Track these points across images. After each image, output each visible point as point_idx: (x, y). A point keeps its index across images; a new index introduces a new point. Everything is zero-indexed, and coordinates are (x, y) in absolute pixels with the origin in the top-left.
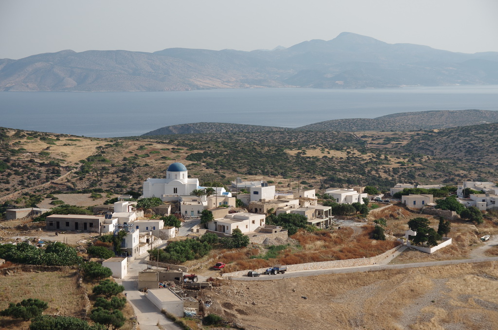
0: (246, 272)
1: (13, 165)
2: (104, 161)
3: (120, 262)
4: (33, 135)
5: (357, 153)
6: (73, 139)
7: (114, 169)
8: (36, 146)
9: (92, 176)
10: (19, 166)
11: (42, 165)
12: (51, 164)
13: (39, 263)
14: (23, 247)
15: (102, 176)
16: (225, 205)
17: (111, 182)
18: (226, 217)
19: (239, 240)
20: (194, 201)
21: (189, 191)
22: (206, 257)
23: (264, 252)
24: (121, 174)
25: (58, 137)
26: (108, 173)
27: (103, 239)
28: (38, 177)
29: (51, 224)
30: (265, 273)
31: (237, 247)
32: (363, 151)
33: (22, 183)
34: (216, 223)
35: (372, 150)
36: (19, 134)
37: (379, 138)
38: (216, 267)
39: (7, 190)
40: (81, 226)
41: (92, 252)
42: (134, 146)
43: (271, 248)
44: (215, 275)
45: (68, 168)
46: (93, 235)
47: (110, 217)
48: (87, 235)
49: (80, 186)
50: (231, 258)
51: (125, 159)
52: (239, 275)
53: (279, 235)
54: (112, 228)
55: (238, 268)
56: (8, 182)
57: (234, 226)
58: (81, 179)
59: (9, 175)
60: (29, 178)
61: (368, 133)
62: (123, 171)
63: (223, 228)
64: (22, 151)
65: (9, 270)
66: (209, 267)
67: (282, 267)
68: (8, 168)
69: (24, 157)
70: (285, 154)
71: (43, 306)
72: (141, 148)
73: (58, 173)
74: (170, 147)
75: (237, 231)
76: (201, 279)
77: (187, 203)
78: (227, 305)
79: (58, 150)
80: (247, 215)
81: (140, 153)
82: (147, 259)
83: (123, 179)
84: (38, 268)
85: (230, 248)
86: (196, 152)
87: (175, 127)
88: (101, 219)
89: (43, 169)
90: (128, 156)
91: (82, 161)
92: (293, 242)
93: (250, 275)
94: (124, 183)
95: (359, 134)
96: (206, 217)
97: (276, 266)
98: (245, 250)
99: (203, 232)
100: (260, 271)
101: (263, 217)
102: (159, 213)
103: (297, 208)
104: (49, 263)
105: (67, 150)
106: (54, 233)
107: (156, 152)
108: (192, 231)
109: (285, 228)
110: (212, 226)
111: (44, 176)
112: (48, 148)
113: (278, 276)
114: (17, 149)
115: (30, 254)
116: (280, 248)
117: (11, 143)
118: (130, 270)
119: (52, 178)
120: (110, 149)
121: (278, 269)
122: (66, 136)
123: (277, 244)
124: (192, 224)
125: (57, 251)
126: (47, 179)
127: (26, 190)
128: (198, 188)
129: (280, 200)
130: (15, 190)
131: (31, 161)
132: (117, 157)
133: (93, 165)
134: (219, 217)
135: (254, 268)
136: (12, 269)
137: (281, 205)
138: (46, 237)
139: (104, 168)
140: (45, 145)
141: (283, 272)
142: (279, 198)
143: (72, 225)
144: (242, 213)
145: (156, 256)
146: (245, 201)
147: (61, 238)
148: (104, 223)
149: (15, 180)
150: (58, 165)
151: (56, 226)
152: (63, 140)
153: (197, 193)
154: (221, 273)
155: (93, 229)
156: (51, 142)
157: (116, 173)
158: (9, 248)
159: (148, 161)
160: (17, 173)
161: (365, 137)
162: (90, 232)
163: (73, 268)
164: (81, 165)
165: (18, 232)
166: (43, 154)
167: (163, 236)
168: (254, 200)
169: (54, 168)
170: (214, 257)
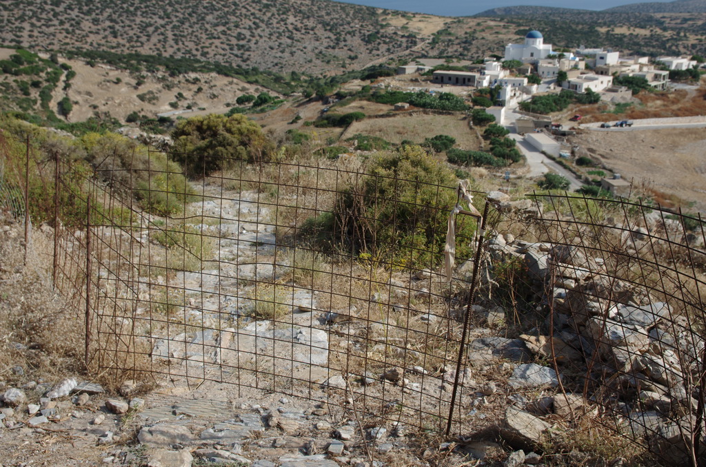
0: (600, 124)
1: (382, 36)
2: (450, 34)
3: (500, 111)
4: (396, 13)
5: (659, 31)
6: (426, 16)
7: (458, 41)
8: (398, 22)
9: (441, 46)
10: (386, 37)
11: (403, 36)
12: (408, 37)
13: (435, 108)
14: (421, 95)
15: (448, 46)
16: (576, 67)
17: (456, 51)
18: (578, 78)
19: (591, 97)
20: (550, 63)
21: (543, 55)
22: (565, 110)
23: (612, 108)
24: (463, 45)
25: (414, 15)
26: (452, 44)
27: (481, 91)
28: (400, 46)
29: (437, 78)
30: (614, 126)
31: (590, 102)
32: (665, 29)
33: (388, 50)
34: (569, 82)
35: (672, 29)
36: (385, 12)
37: (676, 18)
38: (574, 119)
39: (378, 55)
40: (461, 81)
41: (475, 102)
42: (473, 23)
43: (618, 105)
44: (574, 124)
45: (423, 40)
46: (470, 88)
47: (484, 74)
48: (465, 88)
49: (431, 53)
50: (585, 112)
51: (466, 33)
52: (595, 126)
53: (625, 94)
54: (485, 84)
55: (593, 120)
56: (378, 50)
57: (585, 85)
58: (432, 48)
59: (379, 44)
60: (393, 46)
61: (666, 14)
62: (465, 42)
63: (575, 87)
64: (388, 25)
65: (413, 112)
66: (569, 118)
67: (629, 121)
68: (378, 38)
69: (390, 30)
70: (597, 31)
71: (452, 141)
72: (479, 24)
73: (415, 43)
74: (502, 24)
75: (588, 90)
76: (565, 127)
77: (544, 64)
78: (591, 150)
79: (415, 25)
80: (596, 76)
81: (478, 28)
82: (518, 109)
83: (465, 49)
84: (434, 112)
85: (584, 103)
86: (522, 28)
87: (499, 9)
88: (477, 75)
89: (404, 40)
90: (468, 31)
91: (433, 34)
92: (636, 101)
93: (603, 126)
94: (466, 53)
95: (658, 16)
96: (561, 77)
97: (624, 120)
98: (596, 106)
99: (558, 90)
100: (611, 123)
101: (611, 78)
102: (522, 72)
103: (637, 73)
104: (443, 108)
105: (421, 25)
106: (440, 86)
107: (490, 28)
108: (549, 88)
109: (629, 88)
110: (565, 84)
111: (404, 45)
112: (407, 24)
113: (625, 128)
114: (384, 23)
115: (428, 101)
116: (626, 105)
117: (380, 19)
118: (506, 118)
119: (411, 47)
120: (454, 25)
121: (626, 122)
122: (420, 14)
123: (623, 102)
124: (549, 83)
125: (448, 99)
126: (407, 48)
127: (391, 56)
128: (552, 53)
129: (622, 65)
130: (384, 56)
131: (395, 33)
132: (460, 32)
133: (442, 38)
134: (572, 78)
135: (606, 120)
136: (416, 112)
137: (624, 69)
138: (435, 89)
139: (450, 40)
140: (404, 21)
141: (630, 125)
142: (621, 63)
143: (453, 80)
144: (592, 75)
145: (524, 107)
146: (591, 65)
147: (447, 89)
148: (479, 78)
149: (383, 48)
150: (415, 37)
151: (441, 80)
152: (418, 18)
153: (550, 57)
154: (579, 123)
155: (470, 83)
156: (409, 19)
157: (459, 44)
158: (410, 95)
159: (484, 35)
160: (385, 42)
161: (664, 17)
162: (468, 86)
163: (462, 114)
164: (432, 37)
165: (411, 84)
166: (404, 28)
167: (527, 91)
168: (600, 65)
169: (412, 39)
170: (572, 110)
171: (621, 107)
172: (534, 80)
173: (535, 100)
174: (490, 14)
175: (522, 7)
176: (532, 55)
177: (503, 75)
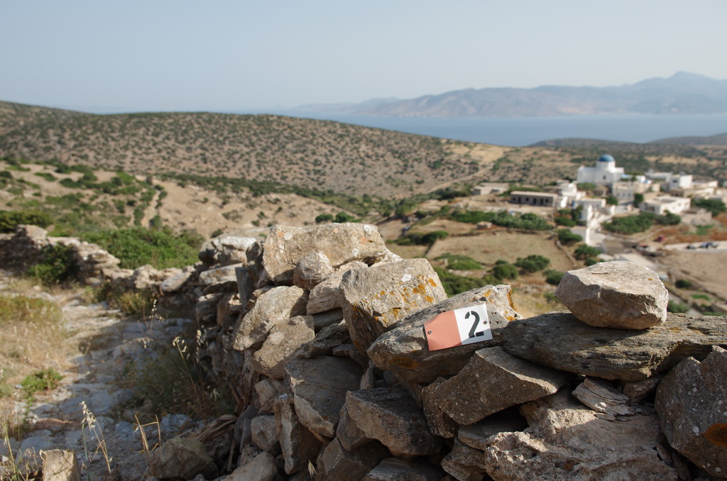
0: (685, 245)
1: (447, 163)
2: (509, 161)
4: (458, 143)
6: (486, 145)
7: (517, 168)
8: (460, 151)
9: (501, 172)
10: (450, 164)
11: (466, 163)
12: (471, 163)
15: (508, 172)
16: (650, 190)
17: (516, 177)
18: (655, 200)
19: (671, 219)
20: (624, 185)
22: (647, 231)
23: (694, 230)
24: (522, 171)
25: (476, 144)
26: (512, 171)
27: (561, 212)
28: (463, 172)
29: (514, 199)
30: (701, 247)
31: (672, 224)
33: (452, 175)
34: (646, 204)
36: (449, 142)
38: (659, 240)
39: (443, 180)
40: (538, 201)
41: (558, 222)
42: (530, 152)
43: (699, 227)
44: (659, 245)
45: (484, 166)
46: (549, 209)
47: (561, 195)
48: (543, 208)
49: (493, 179)
50: (668, 234)
51: (524, 161)
52: (680, 247)
53: (704, 217)
54: (563, 204)
55: (678, 241)
56: (443, 175)
57: (663, 207)
58: (493, 174)
59: (444, 170)
60: (457, 172)
62: (524, 169)
63: (653, 208)
64: (451, 153)
65: (497, 231)
66: (653, 239)
67: (715, 243)
68: (443, 165)
69: (454, 158)
70: (645, 160)
72: (535, 153)
73: (477, 169)
74: (557, 153)
75: (666, 211)
76: (653, 248)
77: (618, 187)
78: (685, 272)
79: (476, 153)
80: (673, 198)
81: (536, 157)
82: (600, 230)
83: (524, 175)
84: (518, 232)
85: (665, 224)
87: (550, 141)
88: (555, 196)
89: (467, 166)
90: (526, 159)
91: (494, 162)
92: (716, 223)
93: (688, 248)
94: (525, 178)
96: (638, 199)
97: (709, 241)
98: (677, 227)
99: (636, 211)
100: (696, 245)
101: (688, 201)
102: (597, 194)
103: (712, 196)
105: (483, 153)
106: (517, 206)
107: (546, 156)
108: (626, 209)
109: (708, 211)
110: (642, 206)
111: (467, 171)
112: (469, 152)
113: (710, 249)
114: (448, 151)
116: (707, 227)
117: (444, 147)
118: (591, 238)
119: (473, 173)
120: (513, 154)
121: (711, 244)
122: (480, 144)
123: (703, 224)
124: (626, 204)
125: (530, 219)
126: (470, 173)
127: (456, 181)
129: (696, 188)
130: (448, 180)
131: (459, 161)
132: (519, 160)
133: (502, 165)
134: (649, 200)
135: (691, 242)
136: (499, 231)
138: (513, 209)
139: (509, 167)
140: (466, 150)
141: (715, 247)
142: (695, 186)
143: (531, 200)
144: (667, 197)
145: (608, 228)
146: (665, 188)
147: (526, 209)
148: (558, 199)
149: (448, 173)
150: (477, 164)
151: (518, 201)
152: (479, 147)
153: (623, 180)
154: (666, 244)
156: (471, 148)
157: (518, 170)
159: (541, 162)
160: (449, 169)
164: (492, 164)
166: (467, 156)
168: (673, 188)
169: (474, 166)
170: (654, 231)
171: (703, 230)
172: (611, 201)
173: (616, 221)
174: (543, 144)
175: (571, 140)
176: (604, 178)
177: (580, 196)
